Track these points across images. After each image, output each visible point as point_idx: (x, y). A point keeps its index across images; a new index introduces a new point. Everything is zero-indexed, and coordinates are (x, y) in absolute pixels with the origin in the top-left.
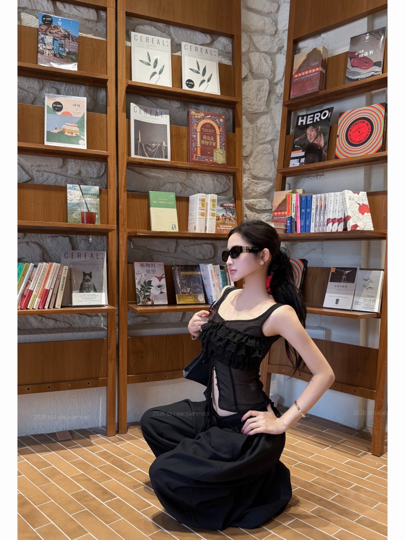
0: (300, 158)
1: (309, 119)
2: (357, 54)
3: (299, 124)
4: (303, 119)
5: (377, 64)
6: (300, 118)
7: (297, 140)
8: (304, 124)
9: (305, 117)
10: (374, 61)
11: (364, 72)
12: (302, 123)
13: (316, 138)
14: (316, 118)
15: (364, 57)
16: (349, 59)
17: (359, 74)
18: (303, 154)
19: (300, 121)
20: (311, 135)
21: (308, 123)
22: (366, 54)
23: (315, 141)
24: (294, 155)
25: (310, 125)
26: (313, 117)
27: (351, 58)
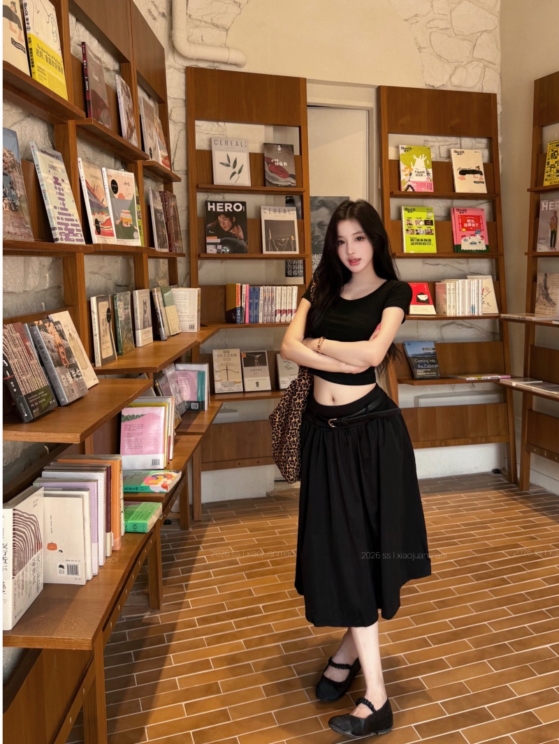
0: (216, 244)
1: (218, 207)
2: (272, 161)
3: (209, 210)
4: (211, 205)
5: (292, 176)
6: (209, 204)
7: (209, 225)
8: (214, 210)
9: (214, 204)
10: (290, 173)
11: (283, 180)
12: (211, 209)
13: (232, 228)
14: (226, 208)
15: (279, 166)
16: (266, 163)
17: (278, 180)
18: (219, 241)
19: (209, 207)
20: (224, 224)
21: (218, 210)
22: (281, 165)
23: (231, 231)
24: (209, 240)
25: (220, 213)
26: (224, 206)
27: (268, 163)
